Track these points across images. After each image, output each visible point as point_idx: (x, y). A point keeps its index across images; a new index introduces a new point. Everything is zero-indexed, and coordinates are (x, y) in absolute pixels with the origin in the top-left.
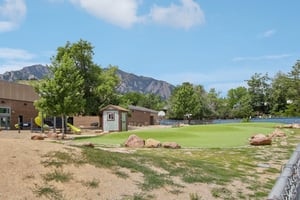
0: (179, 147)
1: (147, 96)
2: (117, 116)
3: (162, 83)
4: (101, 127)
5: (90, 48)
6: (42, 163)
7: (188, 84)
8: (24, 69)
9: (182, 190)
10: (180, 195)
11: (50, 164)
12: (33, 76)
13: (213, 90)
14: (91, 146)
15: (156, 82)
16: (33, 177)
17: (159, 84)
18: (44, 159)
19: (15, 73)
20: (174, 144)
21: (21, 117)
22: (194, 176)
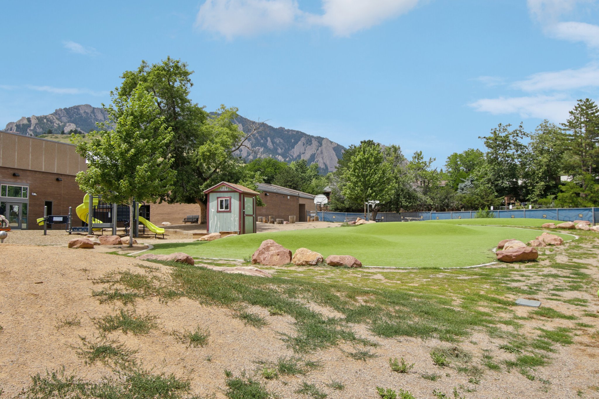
0: (360, 266)
1: (292, 165)
2: (235, 204)
3: (320, 140)
4: (205, 224)
5: (186, 74)
6: (95, 295)
7: (370, 143)
8: (56, 113)
9: (372, 350)
10: (370, 362)
11: (111, 297)
12: (73, 127)
13: (418, 156)
14: (188, 261)
15: (309, 139)
16: (78, 324)
17: (315, 143)
18: (100, 288)
19: (40, 119)
20: (348, 260)
21: (49, 204)
22: (394, 323)
